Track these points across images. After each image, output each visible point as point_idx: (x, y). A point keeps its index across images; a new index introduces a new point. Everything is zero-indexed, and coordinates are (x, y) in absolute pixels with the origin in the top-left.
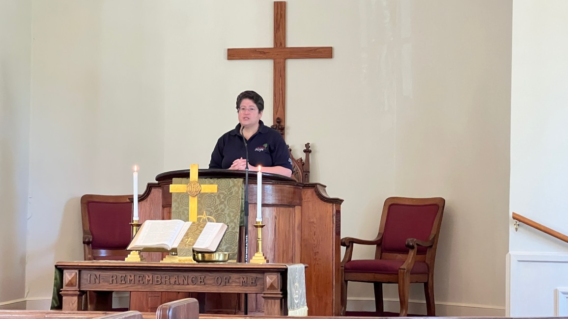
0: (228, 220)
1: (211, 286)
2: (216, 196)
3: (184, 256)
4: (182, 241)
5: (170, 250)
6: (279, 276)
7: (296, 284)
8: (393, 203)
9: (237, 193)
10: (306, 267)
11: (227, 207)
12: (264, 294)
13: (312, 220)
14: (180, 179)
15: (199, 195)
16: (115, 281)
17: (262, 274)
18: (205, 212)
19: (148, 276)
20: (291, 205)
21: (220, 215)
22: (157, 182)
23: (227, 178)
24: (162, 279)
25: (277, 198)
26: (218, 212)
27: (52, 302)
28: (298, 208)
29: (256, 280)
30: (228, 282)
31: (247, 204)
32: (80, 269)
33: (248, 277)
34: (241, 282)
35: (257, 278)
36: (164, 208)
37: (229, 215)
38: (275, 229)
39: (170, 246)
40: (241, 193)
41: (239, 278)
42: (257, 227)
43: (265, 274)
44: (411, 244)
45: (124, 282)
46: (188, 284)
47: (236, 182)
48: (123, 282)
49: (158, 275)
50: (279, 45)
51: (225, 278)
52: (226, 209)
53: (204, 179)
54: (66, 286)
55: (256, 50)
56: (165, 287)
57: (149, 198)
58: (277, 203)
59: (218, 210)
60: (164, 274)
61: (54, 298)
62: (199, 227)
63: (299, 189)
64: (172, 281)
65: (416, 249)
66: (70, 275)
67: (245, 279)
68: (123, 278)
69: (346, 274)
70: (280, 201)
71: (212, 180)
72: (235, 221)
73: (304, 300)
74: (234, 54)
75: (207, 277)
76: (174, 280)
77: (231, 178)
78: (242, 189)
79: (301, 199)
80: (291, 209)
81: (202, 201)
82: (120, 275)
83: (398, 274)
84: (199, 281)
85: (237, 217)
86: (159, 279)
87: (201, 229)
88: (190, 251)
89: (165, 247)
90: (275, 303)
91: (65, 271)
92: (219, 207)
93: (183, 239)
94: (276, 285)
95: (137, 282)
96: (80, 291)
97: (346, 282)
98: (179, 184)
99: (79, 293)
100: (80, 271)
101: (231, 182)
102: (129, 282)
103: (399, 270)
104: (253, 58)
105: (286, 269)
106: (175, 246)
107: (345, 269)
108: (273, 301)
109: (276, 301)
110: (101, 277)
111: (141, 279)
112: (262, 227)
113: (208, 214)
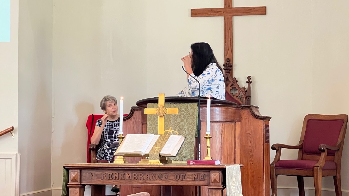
0: (187, 133)
1: (172, 181)
2: (178, 116)
3: (153, 160)
4: (152, 149)
5: (144, 156)
6: (220, 173)
7: (233, 179)
8: (311, 118)
9: (193, 113)
10: (241, 167)
11: (186, 124)
12: (210, 186)
13: (248, 132)
14: (153, 104)
15: (166, 116)
16: (105, 177)
17: (208, 172)
18: (170, 127)
19: (128, 174)
20: (233, 121)
21: (181, 129)
22: (138, 106)
23: (186, 103)
24: (138, 176)
25: (223, 117)
26: (180, 127)
27: (62, 193)
28: (238, 124)
29: (204, 177)
30: (184, 178)
31: (199, 121)
32: (81, 169)
33: (199, 174)
34: (194, 178)
35: (204, 175)
36: (143, 124)
37: (188, 129)
38: (221, 138)
39: (143, 152)
40: (196, 113)
41: (193, 175)
42: (206, 138)
43: (210, 172)
44: (323, 148)
45: (112, 179)
46: (156, 180)
47: (192, 106)
48: (110, 178)
49: (135, 173)
50: (227, 6)
51: (182, 175)
52: (185, 125)
53: (169, 104)
54: (71, 181)
55: (211, 10)
56: (140, 182)
57: (132, 118)
58: (223, 120)
59: (180, 126)
60: (140, 173)
61: (63, 190)
62: (165, 139)
63: (239, 110)
64: (145, 177)
65: (326, 152)
66: (74, 173)
67: (196, 176)
68: (111, 175)
69: (276, 170)
70: (225, 119)
71: (175, 105)
72: (192, 133)
73: (240, 190)
74: (196, 13)
75: (170, 175)
76: (146, 177)
77: (189, 103)
78: (197, 110)
79: (240, 117)
80: (233, 124)
81: (168, 120)
82: (109, 174)
83: (313, 170)
84: (164, 177)
85: (193, 131)
86: (136, 176)
87: (166, 140)
88: (157, 156)
89: (140, 153)
90: (217, 192)
91: (70, 171)
92: (181, 124)
93: (153, 147)
94: (218, 180)
95: (120, 178)
96: (81, 184)
97: (277, 176)
98: (152, 108)
99: (80, 186)
100: (81, 171)
101: (189, 105)
102: (114, 178)
103: (314, 167)
104: (209, 15)
105: (225, 169)
106: (147, 152)
107: (275, 166)
108: (216, 191)
109: (219, 191)
110: (95, 175)
111: (123, 176)
112: (210, 138)
113: (172, 129)
